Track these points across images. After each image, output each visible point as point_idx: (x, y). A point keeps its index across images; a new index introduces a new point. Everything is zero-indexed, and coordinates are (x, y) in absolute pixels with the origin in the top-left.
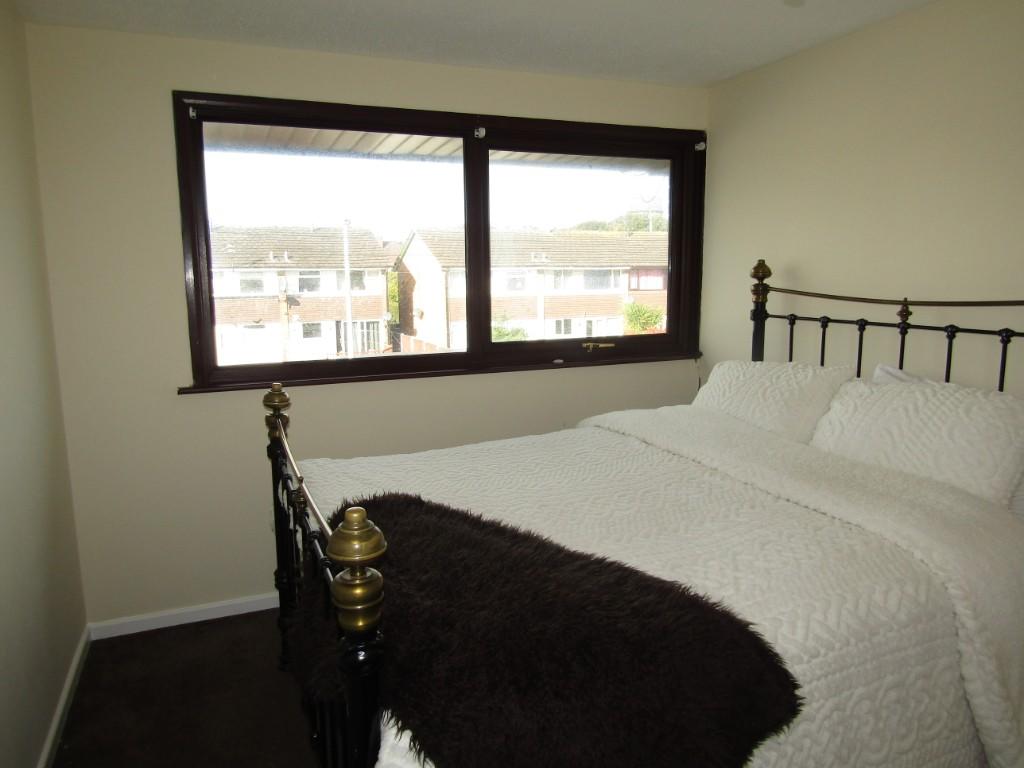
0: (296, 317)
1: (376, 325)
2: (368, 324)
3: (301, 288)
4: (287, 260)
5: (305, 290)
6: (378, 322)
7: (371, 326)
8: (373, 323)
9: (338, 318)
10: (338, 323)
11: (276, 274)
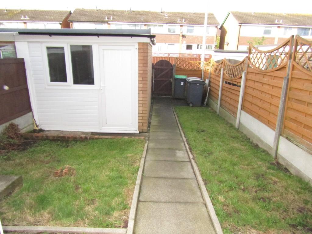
0: (184, 42)
1: (211, 47)
2: (208, 46)
3: (187, 32)
4: (184, 22)
5: (189, 33)
6: (212, 46)
7: (209, 47)
8: (210, 46)
9: (198, 43)
10: (198, 45)
11: (180, 26)
